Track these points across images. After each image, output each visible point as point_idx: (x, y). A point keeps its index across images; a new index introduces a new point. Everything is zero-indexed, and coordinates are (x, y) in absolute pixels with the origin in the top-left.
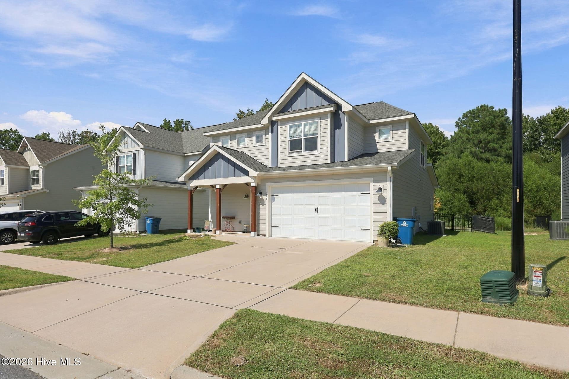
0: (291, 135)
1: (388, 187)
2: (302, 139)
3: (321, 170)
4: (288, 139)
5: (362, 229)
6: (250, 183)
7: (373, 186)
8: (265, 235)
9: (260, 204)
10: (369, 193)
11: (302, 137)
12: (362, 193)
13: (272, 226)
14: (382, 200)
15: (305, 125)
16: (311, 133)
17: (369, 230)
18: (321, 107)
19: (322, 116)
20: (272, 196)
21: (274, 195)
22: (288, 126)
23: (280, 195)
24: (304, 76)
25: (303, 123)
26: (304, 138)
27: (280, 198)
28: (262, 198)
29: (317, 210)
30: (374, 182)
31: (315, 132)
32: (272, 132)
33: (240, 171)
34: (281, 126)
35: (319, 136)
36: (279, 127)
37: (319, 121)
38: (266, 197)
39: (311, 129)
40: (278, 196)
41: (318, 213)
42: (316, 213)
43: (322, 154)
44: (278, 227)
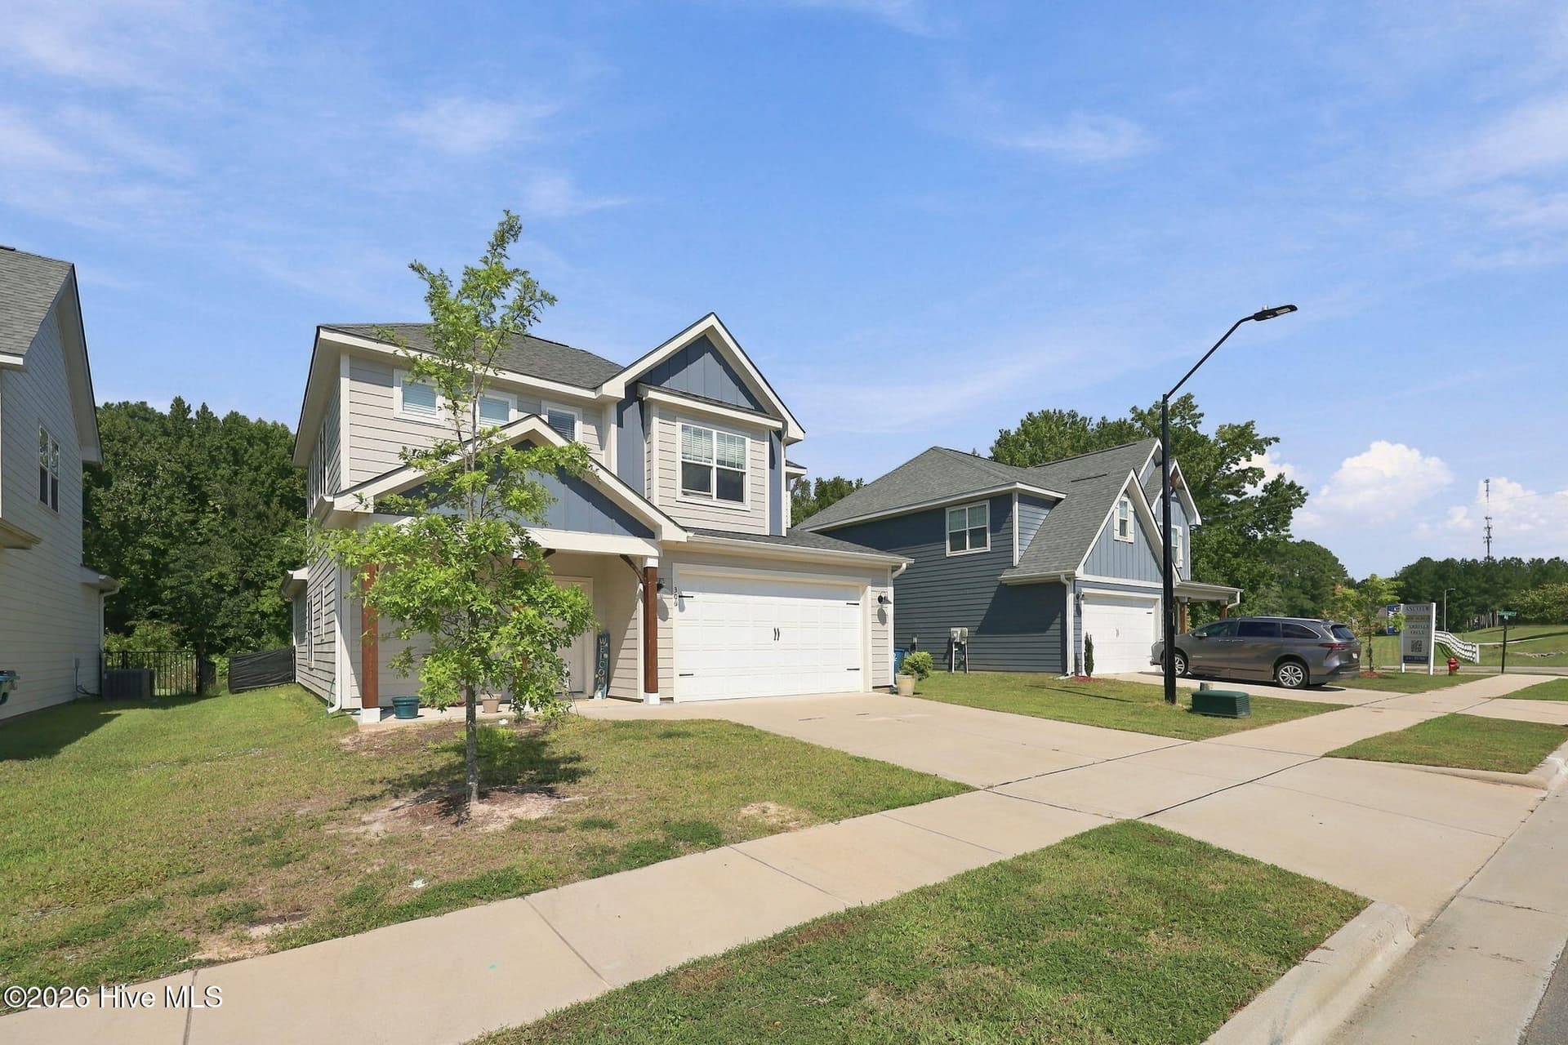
1: (889, 596)
2: (711, 467)
3: (762, 547)
4: (679, 459)
5: (847, 670)
6: (643, 558)
7: (871, 593)
8: (671, 699)
9: (658, 615)
10: (860, 604)
11: (711, 463)
12: (844, 604)
13: (681, 675)
14: (882, 617)
17: (858, 669)
18: (738, 408)
19: (755, 431)
20: (679, 596)
21: (684, 595)
22: (679, 425)
23: (698, 596)
24: (712, 322)
25: (714, 432)
26: (717, 468)
27: (695, 605)
28: (662, 602)
29: (776, 634)
30: (873, 584)
31: (740, 461)
32: (620, 424)
33: (611, 518)
34: (661, 421)
35: (748, 470)
36: (655, 421)
37: (748, 440)
38: (674, 600)
39: (732, 452)
40: (692, 597)
41: (778, 639)
42: (774, 640)
43: (753, 514)
44: (693, 675)
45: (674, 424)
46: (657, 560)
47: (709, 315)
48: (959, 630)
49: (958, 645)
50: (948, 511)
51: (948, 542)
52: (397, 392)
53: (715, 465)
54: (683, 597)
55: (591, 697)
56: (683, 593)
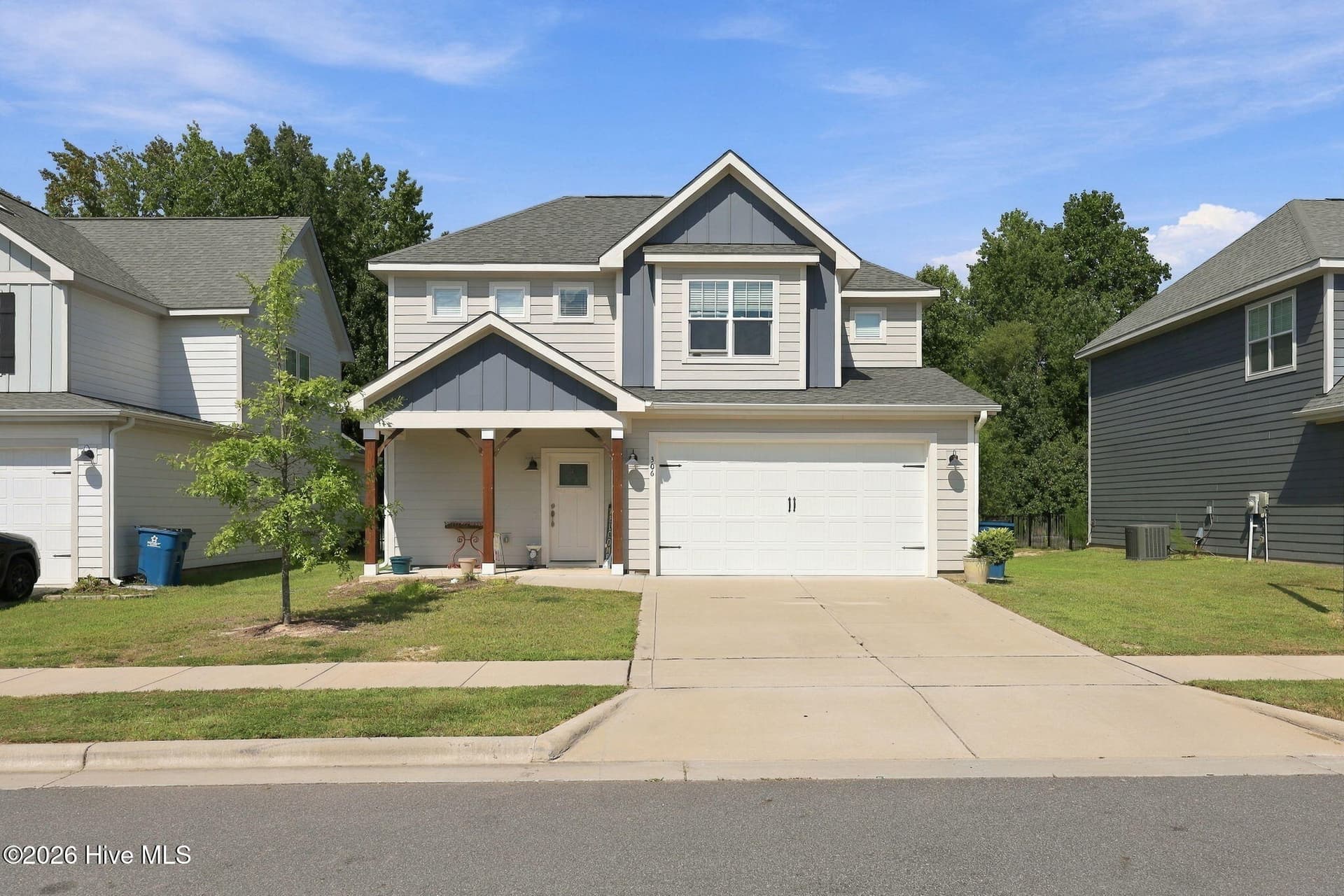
0: (695, 307)
1: (970, 454)
2: (726, 322)
4: (686, 317)
5: (904, 548)
6: (609, 431)
7: (937, 452)
8: (648, 571)
9: (630, 486)
10: (923, 467)
11: (725, 316)
12: (905, 466)
13: (660, 547)
14: (957, 483)
15: (736, 286)
16: (751, 308)
17: (924, 548)
19: (787, 273)
20: (661, 466)
21: (669, 464)
22: (685, 283)
23: (686, 464)
24: (730, 159)
25: (731, 282)
26: (735, 322)
27: (687, 474)
28: (635, 472)
29: (792, 504)
30: (940, 441)
31: (765, 308)
32: (626, 292)
33: (573, 395)
34: (665, 282)
35: (775, 319)
36: (658, 282)
37: (776, 283)
38: (650, 470)
39: (752, 299)
40: (679, 466)
41: (794, 510)
42: (789, 511)
43: (782, 366)
44: (679, 547)
45: (680, 282)
46: (622, 432)
47: (726, 154)
48: (1256, 495)
49: (1257, 518)
50: (1248, 309)
51: (1248, 359)
52: (429, 300)
53: (730, 317)
54: (667, 466)
55: (601, 567)
56: (668, 461)
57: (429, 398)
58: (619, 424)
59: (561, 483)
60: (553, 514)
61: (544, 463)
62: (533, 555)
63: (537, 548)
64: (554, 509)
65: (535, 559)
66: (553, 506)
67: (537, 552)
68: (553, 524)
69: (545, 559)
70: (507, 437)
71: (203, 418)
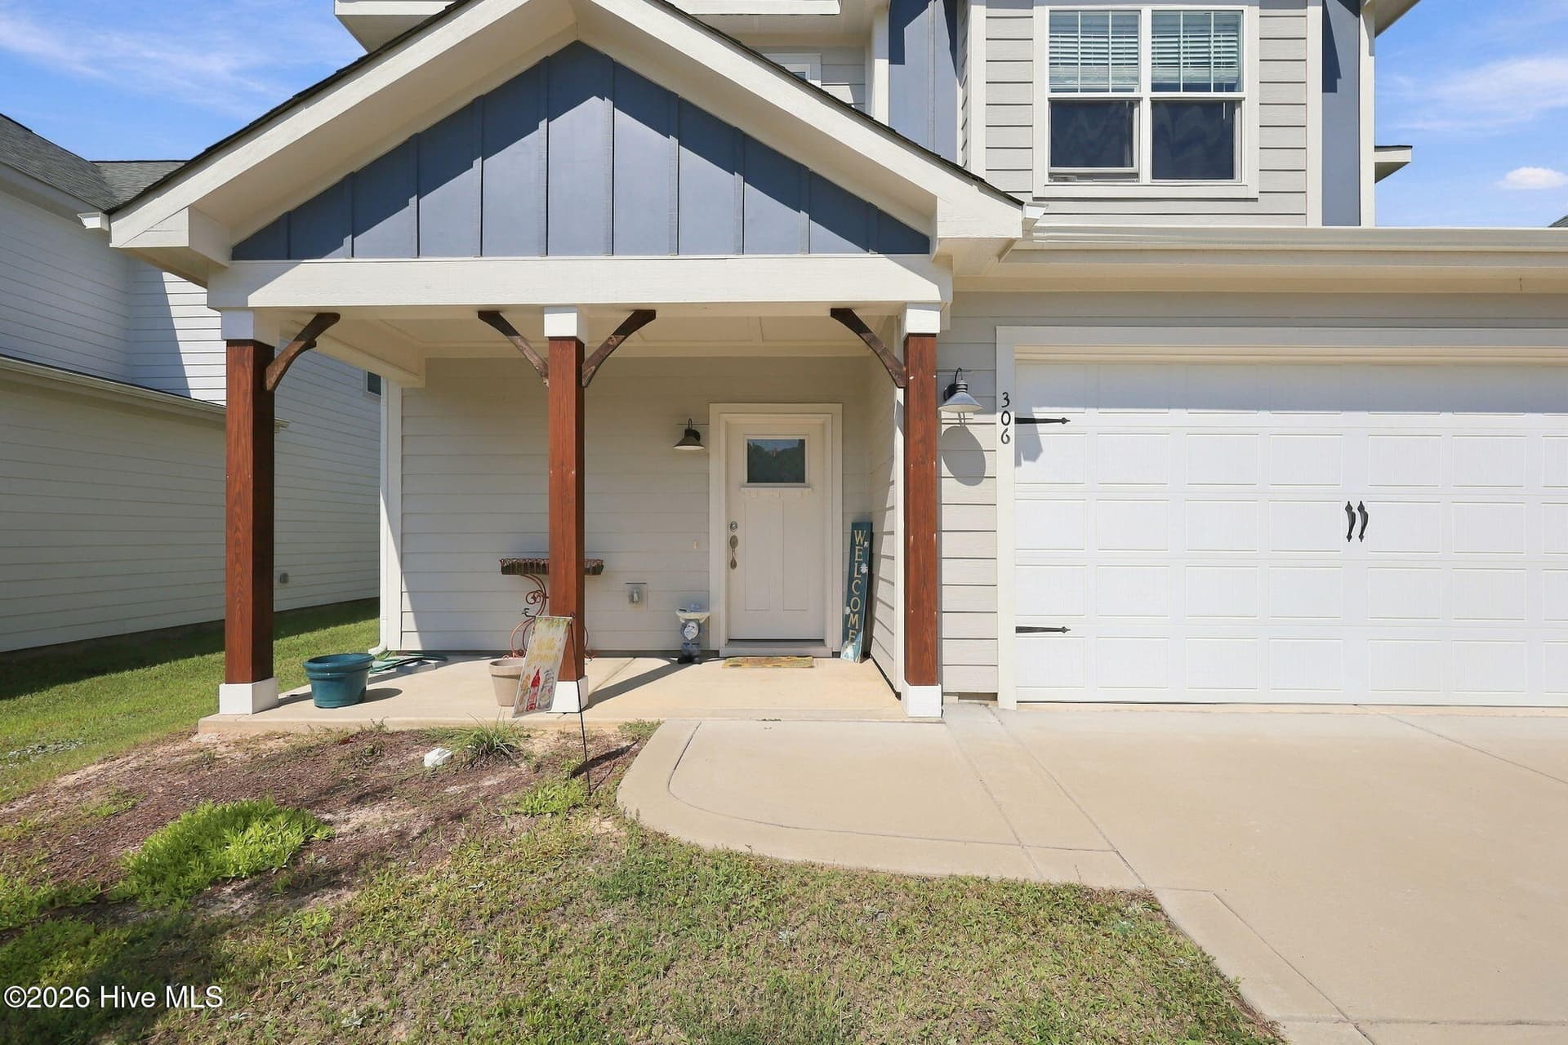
0: (1062, 70)
2: (1134, 102)
4: (1041, 97)
6: (895, 314)
8: (994, 697)
9: (945, 471)
13: (1016, 631)
15: (1157, 25)
16: (1195, 71)
20: (1018, 419)
21: (1037, 416)
22: (1041, 14)
23: (1083, 418)
26: (1155, 101)
28: (960, 430)
29: (1356, 521)
31: (1226, 71)
32: (897, 57)
34: (992, 12)
35: (1248, 95)
36: (977, 14)
37: (1251, 13)
38: (1000, 429)
40: (1064, 421)
41: (1361, 537)
42: (1349, 537)
43: (1266, 203)
44: (1064, 630)
45: (1028, 12)
46: (938, 313)
53: (1144, 92)
54: (1033, 421)
55: (837, 655)
56: (1035, 409)
57: (398, 224)
58: (930, 291)
59: (752, 478)
60: (733, 542)
61: (716, 437)
62: (692, 632)
63: (701, 616)
64: (738, 533)
65: (697, 642)
66: (733, 526)
67: (699, 626)
68: (733, 565)
69: (717, 641)
70: (616, 333)
71: (194, 395)
